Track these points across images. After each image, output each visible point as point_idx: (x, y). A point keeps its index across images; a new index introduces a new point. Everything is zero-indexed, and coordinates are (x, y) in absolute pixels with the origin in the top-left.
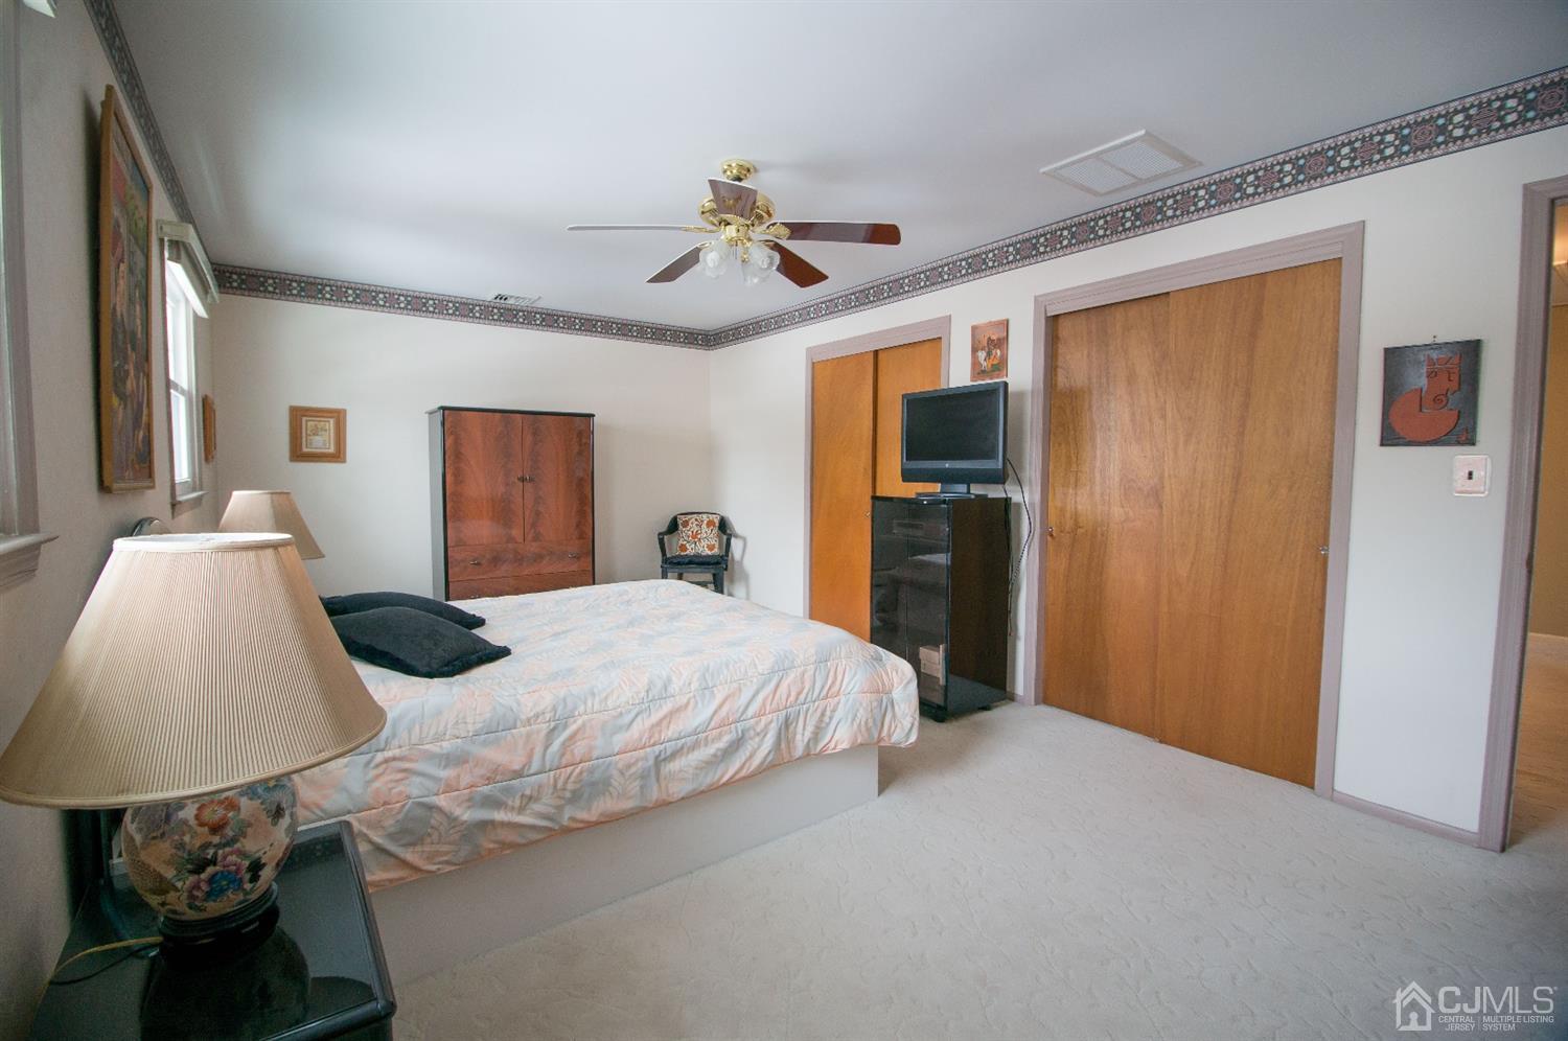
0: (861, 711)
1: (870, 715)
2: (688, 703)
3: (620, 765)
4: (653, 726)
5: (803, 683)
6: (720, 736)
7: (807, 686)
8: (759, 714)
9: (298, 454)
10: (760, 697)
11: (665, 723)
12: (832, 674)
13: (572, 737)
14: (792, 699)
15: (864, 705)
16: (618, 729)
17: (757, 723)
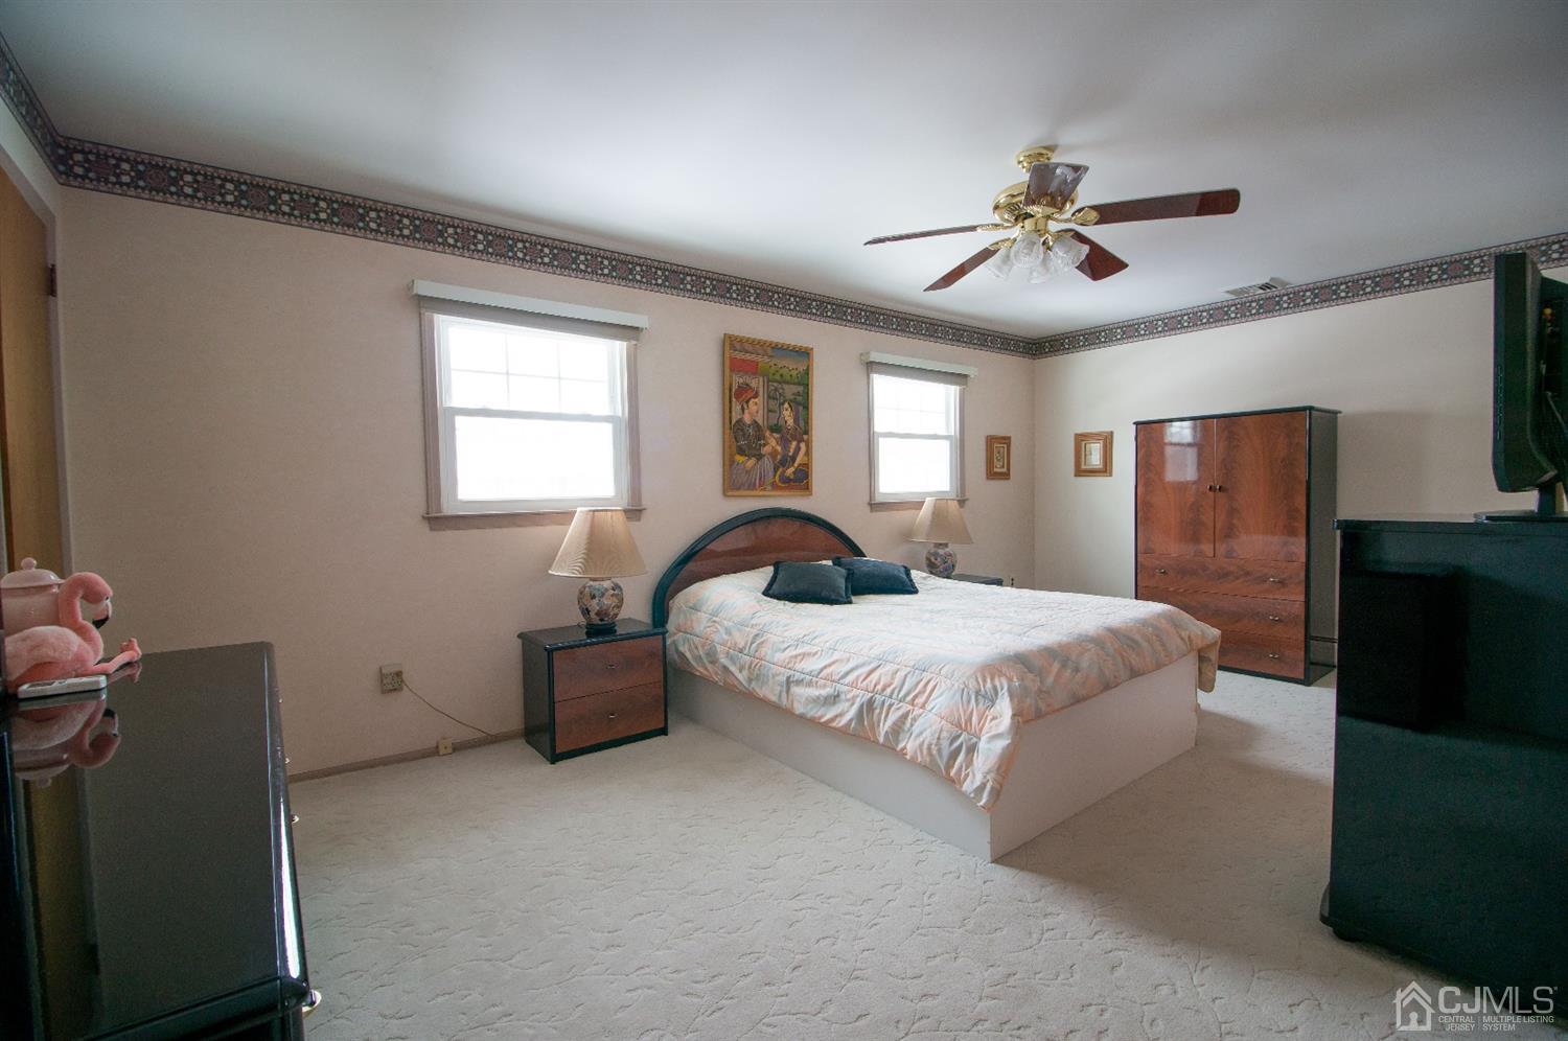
0: (928, 731)
1: (935, 742)
2: (816, 653)
3: (774, 671)
4: (792, 657)
5: (893, 679)
6: (825, 686)
7: (897, 682)
8: (853, 685)
9: (1081, 471)
10: (856, 674)
11: (800, 658)
12: (922, 684)
13: (762, 643)
14: (879, 687)
15: (934, 728)
16: (779, 650)
17: (850, 691)
